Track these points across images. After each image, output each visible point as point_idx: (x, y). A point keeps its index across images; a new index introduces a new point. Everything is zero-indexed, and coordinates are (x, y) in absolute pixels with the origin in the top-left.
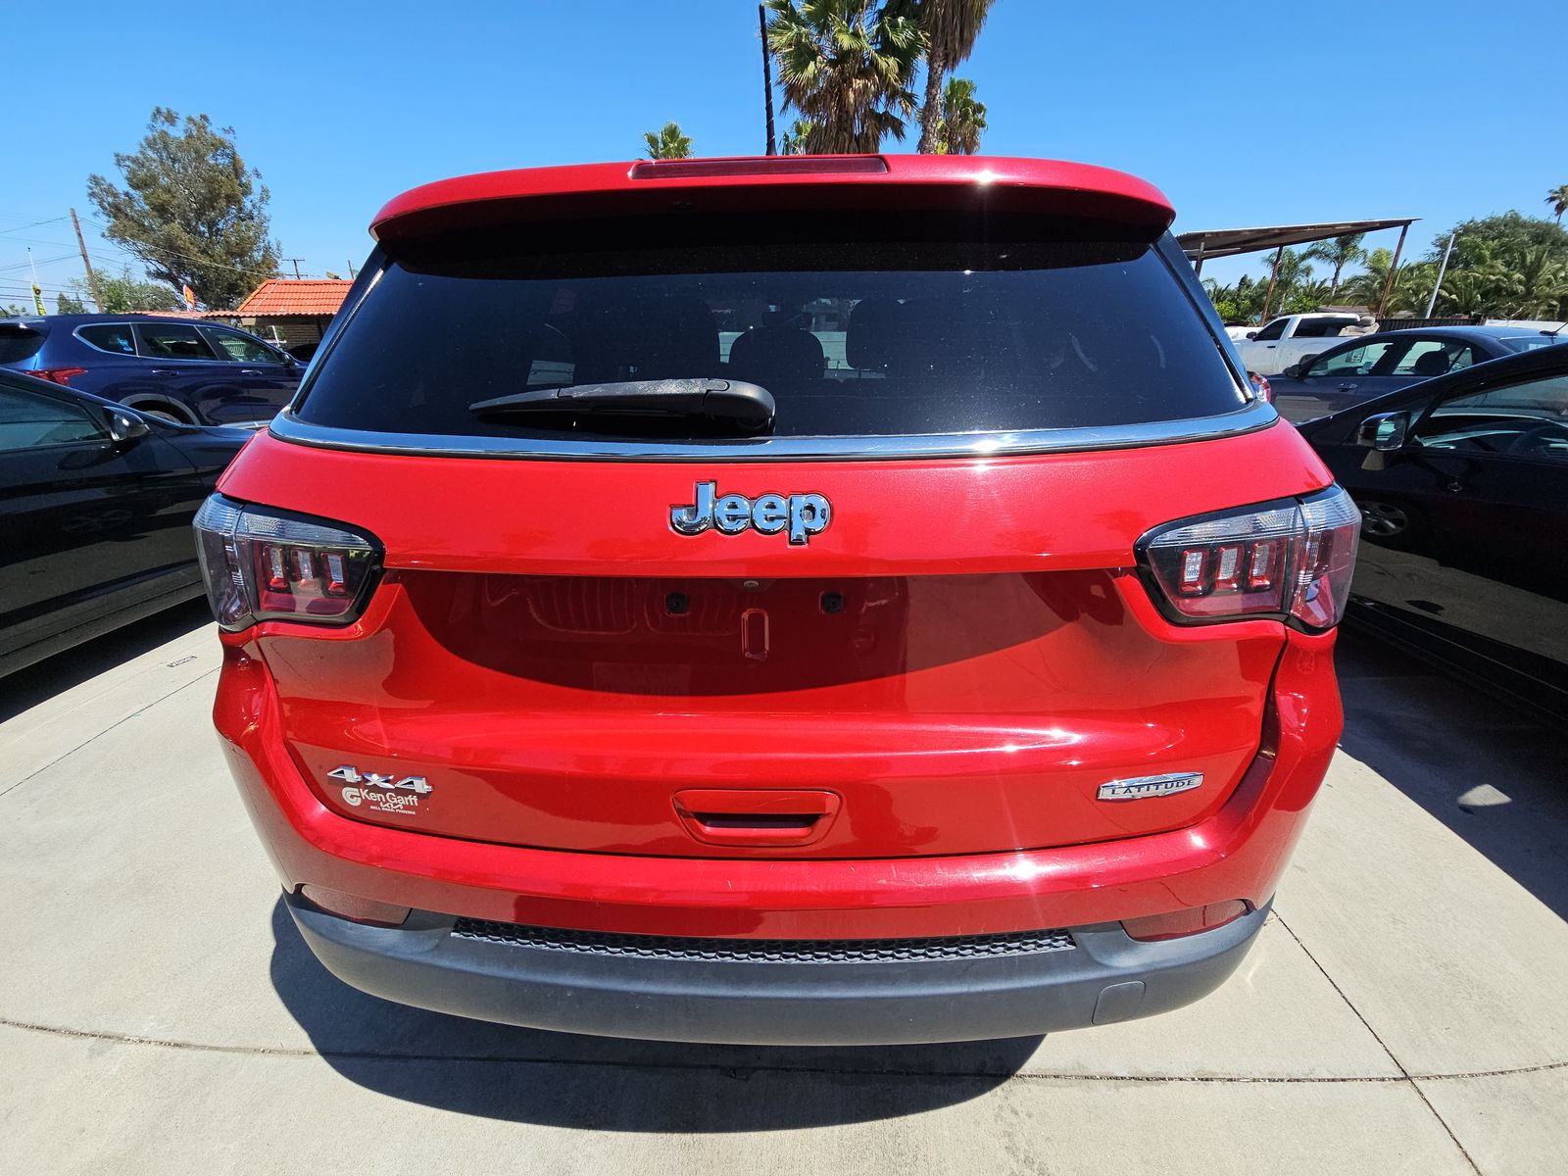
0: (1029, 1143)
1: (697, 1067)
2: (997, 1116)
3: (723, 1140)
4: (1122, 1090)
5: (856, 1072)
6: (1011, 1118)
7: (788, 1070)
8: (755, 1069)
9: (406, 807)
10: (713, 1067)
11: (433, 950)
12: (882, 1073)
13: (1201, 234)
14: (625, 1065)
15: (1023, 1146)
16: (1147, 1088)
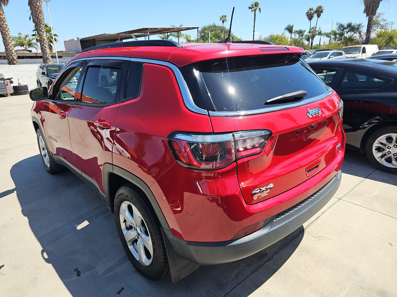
0: (316, 235)
1: (263, 264)
2: (309, 235)
3: (282, 268)
4: (317, 221)
5: (286, 245)
6: (311, 234)
7: (277, 253)
8: (272, 257)
9: (267, 193)
10: (266, 262)
11: (271, 227)
12: (289, 242)
13: (147, 28)
14: (252, 274)
15: (316, 236)
16: (319, 219)
